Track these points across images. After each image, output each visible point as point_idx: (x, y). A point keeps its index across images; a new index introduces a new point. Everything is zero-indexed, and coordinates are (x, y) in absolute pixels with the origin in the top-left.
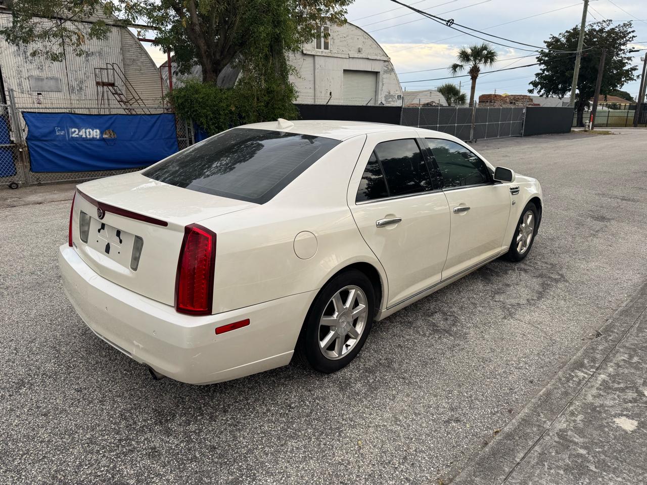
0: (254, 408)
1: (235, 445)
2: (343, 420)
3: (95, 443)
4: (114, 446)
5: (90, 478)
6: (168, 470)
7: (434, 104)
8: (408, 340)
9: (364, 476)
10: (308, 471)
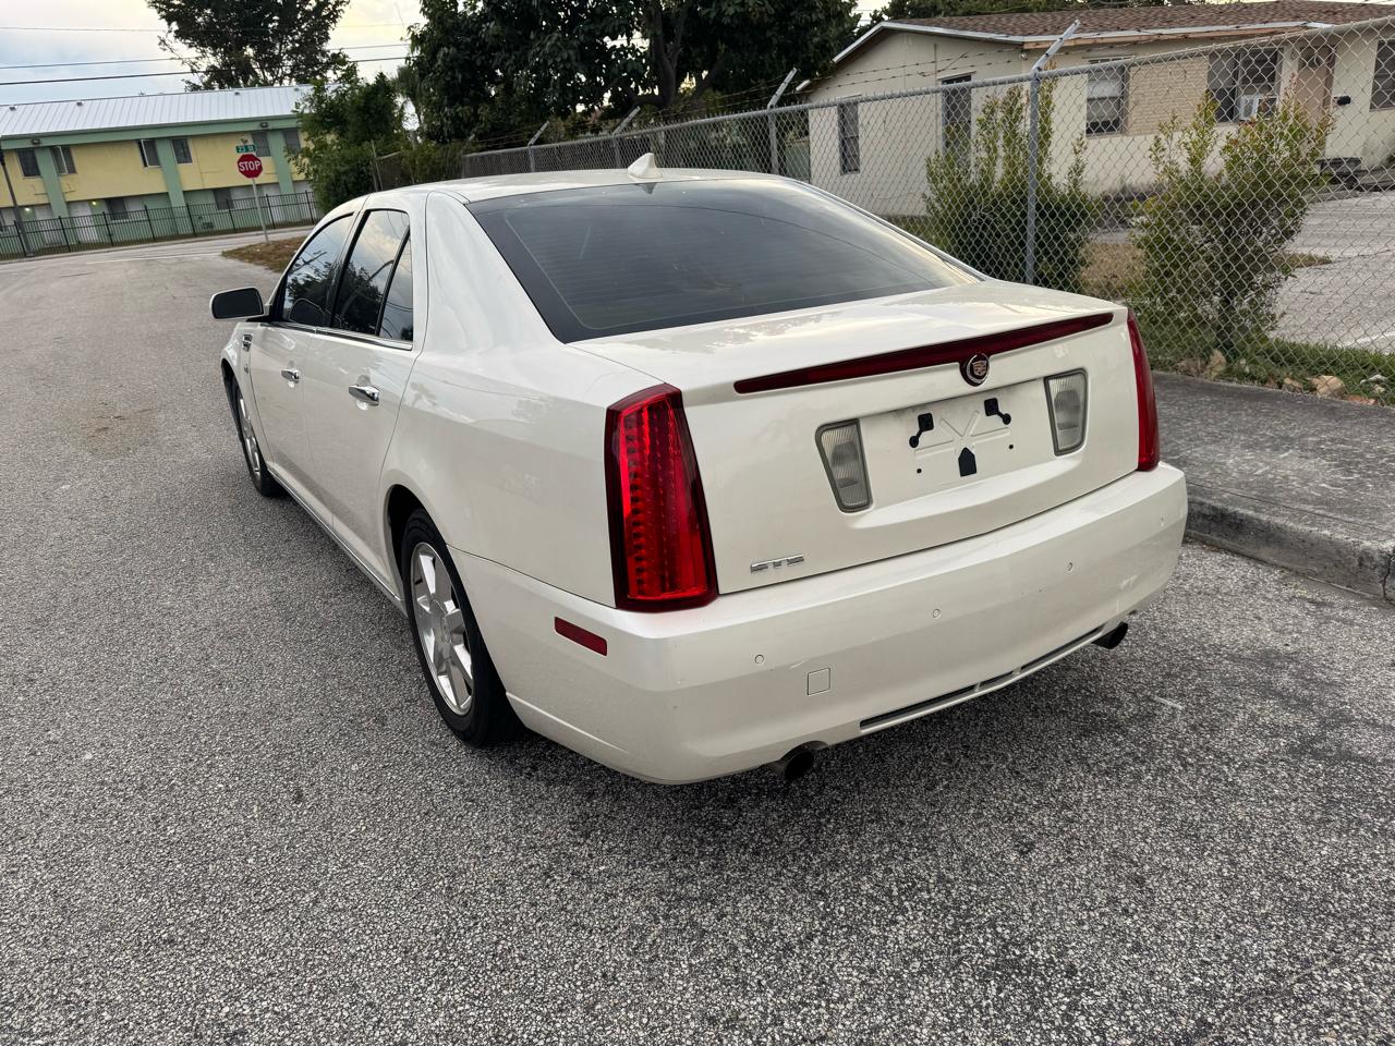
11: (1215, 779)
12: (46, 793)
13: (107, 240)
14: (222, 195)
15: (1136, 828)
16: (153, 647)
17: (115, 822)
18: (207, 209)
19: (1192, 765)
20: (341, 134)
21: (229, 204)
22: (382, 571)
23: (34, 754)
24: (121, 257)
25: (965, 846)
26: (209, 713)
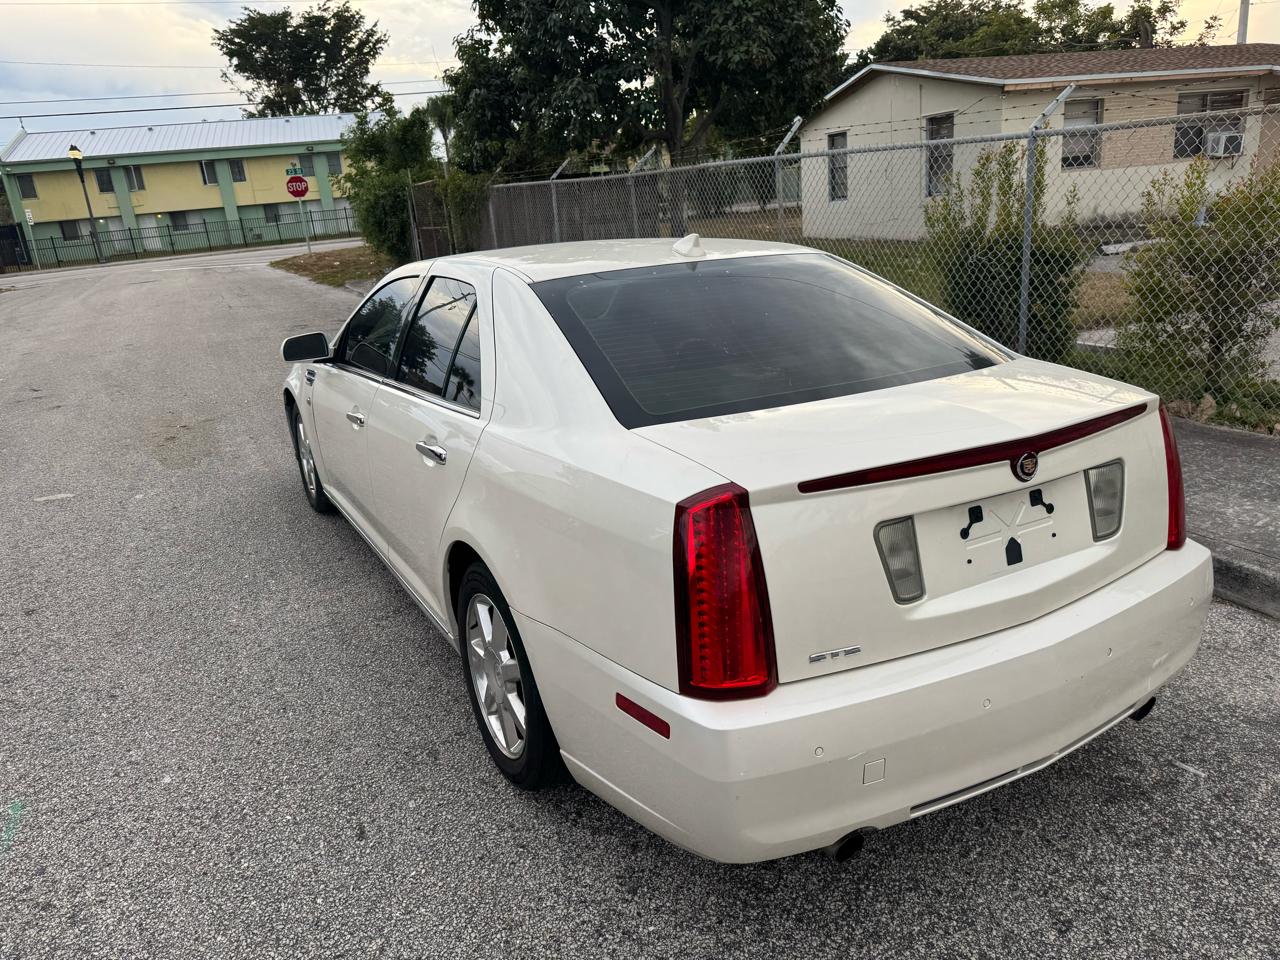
11: (1246, 857)
12: (129, 818)
13: (169, 248)
14: (271, 210)
15: (1171, 909)
16: (222, 666)
17: (194, 852)
18: (258, 222)
19: (1219, 839)
20: (381, 162)
21: (277, 218)
22: (438, 610)
23: (117, 775)
24: (182, 265)
25: (1004, 922)
26: (275, 739)
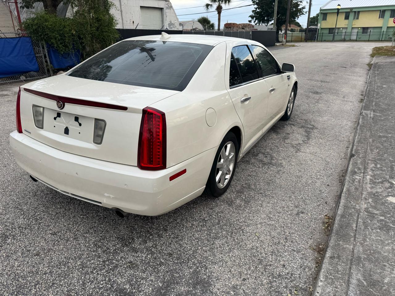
0: (183, 225)
1: (183, 249)
2: (240, 223)
3: (87, 267)
4: (101, 266)
5: (96, 290)
6: (147, 274)
7: (197, 29)
8: (252, 171)
9: (269, 253)
10: (236, 256)
